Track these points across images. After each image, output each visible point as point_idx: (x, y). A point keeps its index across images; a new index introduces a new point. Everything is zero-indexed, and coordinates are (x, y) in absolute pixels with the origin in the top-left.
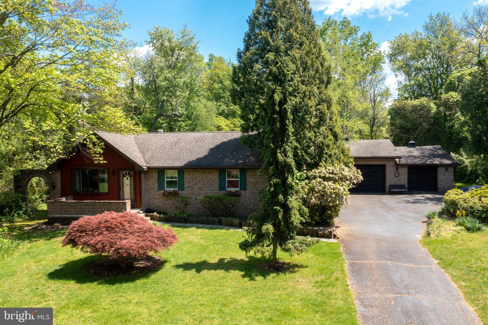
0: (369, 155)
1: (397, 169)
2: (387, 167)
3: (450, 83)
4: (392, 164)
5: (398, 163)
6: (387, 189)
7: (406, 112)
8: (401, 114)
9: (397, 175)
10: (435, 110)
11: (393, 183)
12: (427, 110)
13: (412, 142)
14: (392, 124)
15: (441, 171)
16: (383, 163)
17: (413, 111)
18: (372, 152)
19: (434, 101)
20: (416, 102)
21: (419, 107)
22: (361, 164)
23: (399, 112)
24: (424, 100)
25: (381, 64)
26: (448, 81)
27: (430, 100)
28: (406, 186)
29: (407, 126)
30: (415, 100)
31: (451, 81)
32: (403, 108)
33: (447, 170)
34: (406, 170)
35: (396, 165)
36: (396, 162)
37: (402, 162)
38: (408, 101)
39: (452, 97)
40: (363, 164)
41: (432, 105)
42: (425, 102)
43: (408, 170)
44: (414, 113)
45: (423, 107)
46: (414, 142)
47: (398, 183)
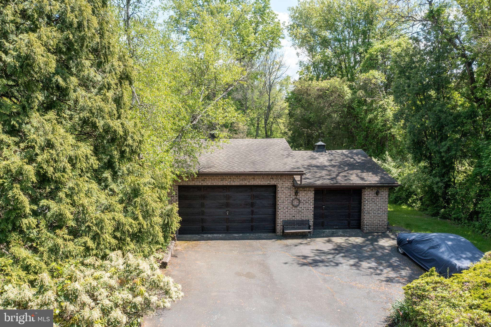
0: (248, 169)
1: (296, 193)
2: (279, 189)
3: (371, 58)
4: (288, 184)
5: (299, 183)
6: (279, 228)
7: (310, 97)
8: (303, 101)
9: (296, 203)
10: (350, 95)
11: (288, 217)
12: (339, 95)
13: (320, 143)
14: (291, 115)
15: (368, 196)
16: (272, 182)
17: (320, 97)
18: (254, 163)
19: (348, 83)
20: (324, 84)
21: (327, 90)
22: (233, 184)
23: (300, 97)
24: (336, 81)
25: (280, 39)
26: (368, 56)
27: (344, 81)
28: (311, 223)
29: (310, 118)
30: (322, 81)
31: (371, 55)
32: (307, 92)
33: (377, 193)
34: (311, 195)
35: (294, 186)
36: (294, 179)
37: (304, 182)
38: (314, 82)
39: (375, 78)
40: (238, 184)
41: (346, 88)
42: (337, 83)
43: (315, 194)
44: (320, 100)
45: (334, 91)
46: (323, 144)
47: (298, 218)
